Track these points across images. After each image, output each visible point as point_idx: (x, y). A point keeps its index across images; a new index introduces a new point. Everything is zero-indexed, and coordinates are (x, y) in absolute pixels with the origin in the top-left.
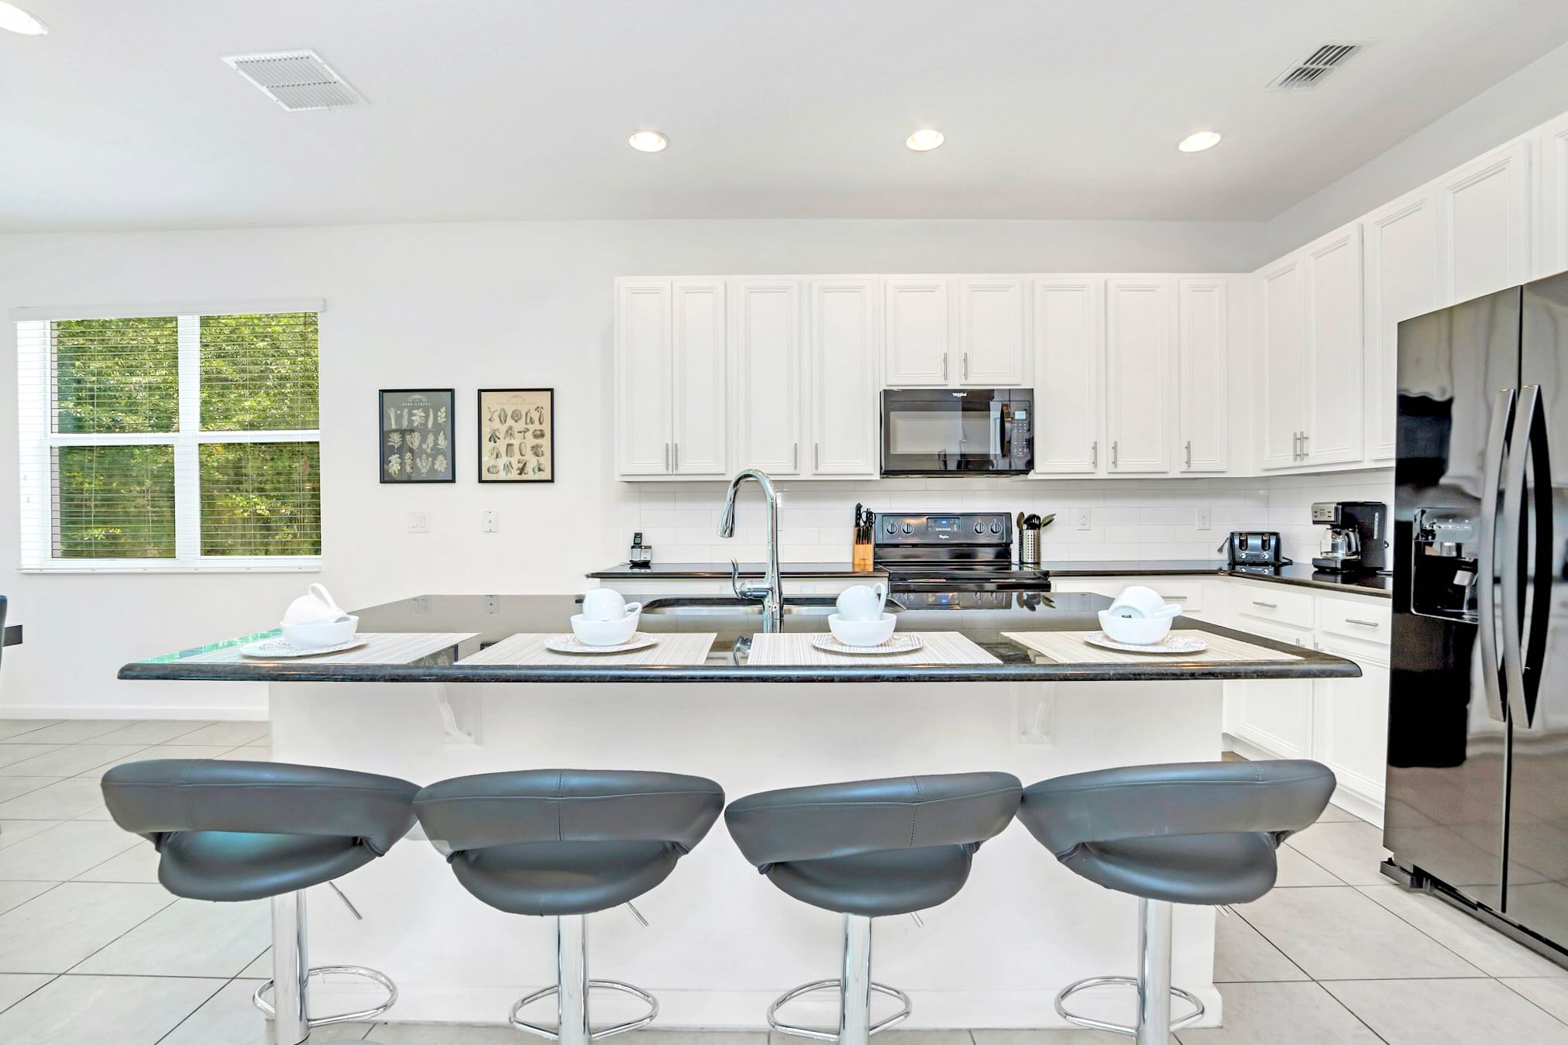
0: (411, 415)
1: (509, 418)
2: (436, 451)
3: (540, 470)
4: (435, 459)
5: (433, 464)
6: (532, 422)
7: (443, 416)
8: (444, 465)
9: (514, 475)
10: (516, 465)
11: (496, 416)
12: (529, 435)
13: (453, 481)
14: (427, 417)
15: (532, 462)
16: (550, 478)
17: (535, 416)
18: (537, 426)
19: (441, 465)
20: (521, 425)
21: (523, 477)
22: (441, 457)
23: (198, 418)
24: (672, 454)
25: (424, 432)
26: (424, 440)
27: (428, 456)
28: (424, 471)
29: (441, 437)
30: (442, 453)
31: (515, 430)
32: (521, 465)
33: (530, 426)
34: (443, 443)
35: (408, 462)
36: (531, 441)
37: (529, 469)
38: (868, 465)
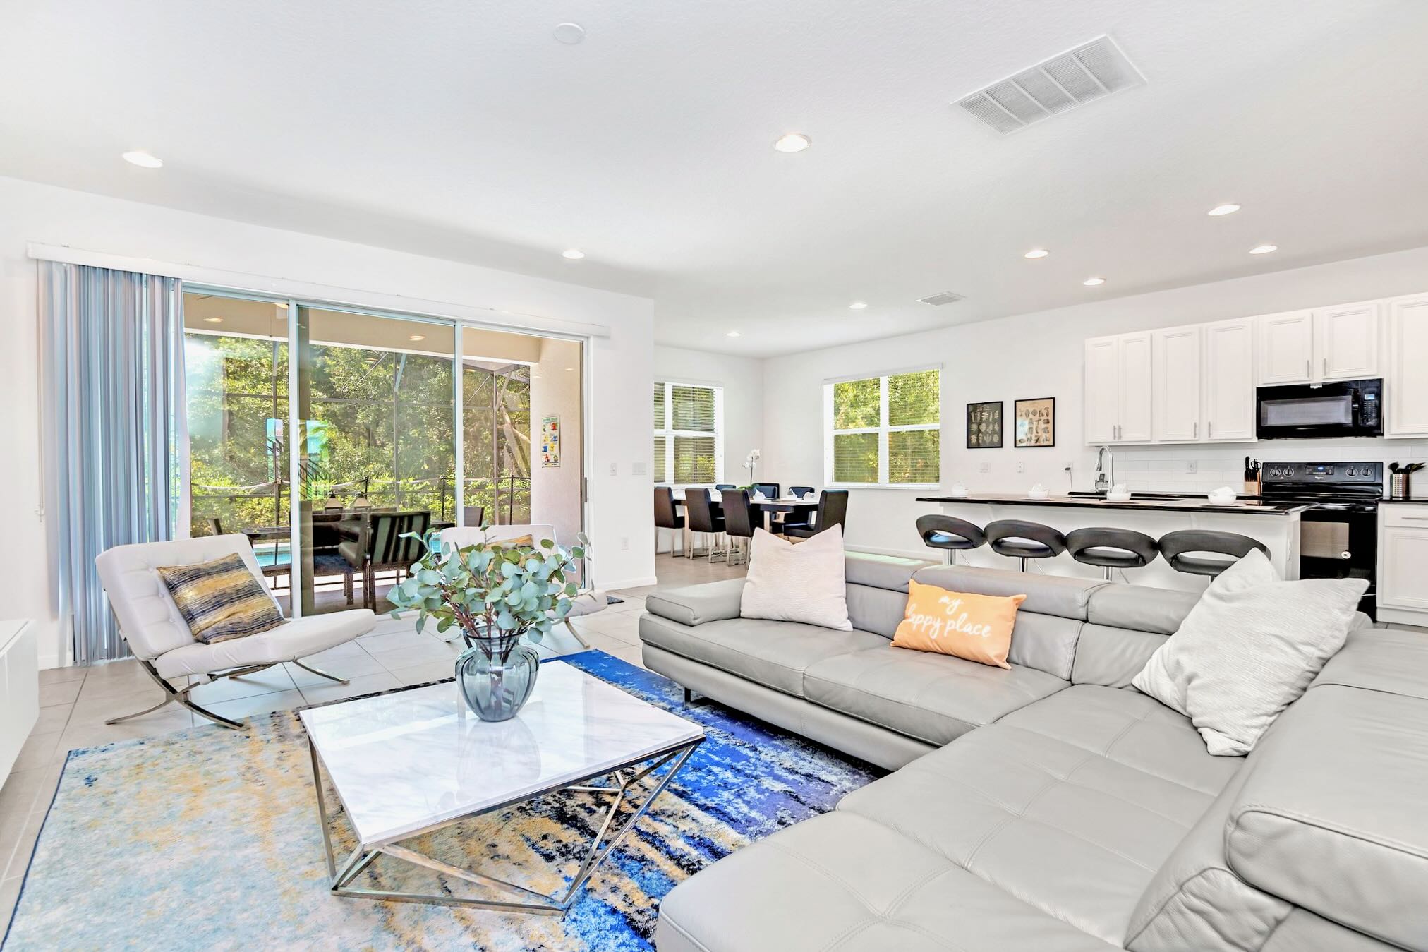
0: (981, 415)
1: (1031, 415)
2: (994, 432)
3: (1047, 440)
4: (993, 436)
5: (992, 439)
6: (1043, 415)
7: (997, 415)
8: (998, 439)
9: (1033, 443)
10: (1034, 438)
11: (1024, 414)
12: (1041, 422)
13: (1002, 447)
14: (989, 416)
15: (1043, 436)
16: (1052, 444)
17: (1045, 412)
18: (1045, 417)
19: (996, 439)
20: (1037, 417)
21: (1038, 444)
22: (996, 435)
23: (888, 420)
24: (1118, 431)
25: (988, 423)
26: (987, 427)
27: (990, 434)
28: (988, 442)
29: (996, 425)
30: (995, 433)
31: (1034, 420)
32: (1036, 438)
33: (1041, 418)
34: (997, 428)
35: (980, 438)
36: (1043, 425)
37: (1041, 440)
38: (1249, 432)
